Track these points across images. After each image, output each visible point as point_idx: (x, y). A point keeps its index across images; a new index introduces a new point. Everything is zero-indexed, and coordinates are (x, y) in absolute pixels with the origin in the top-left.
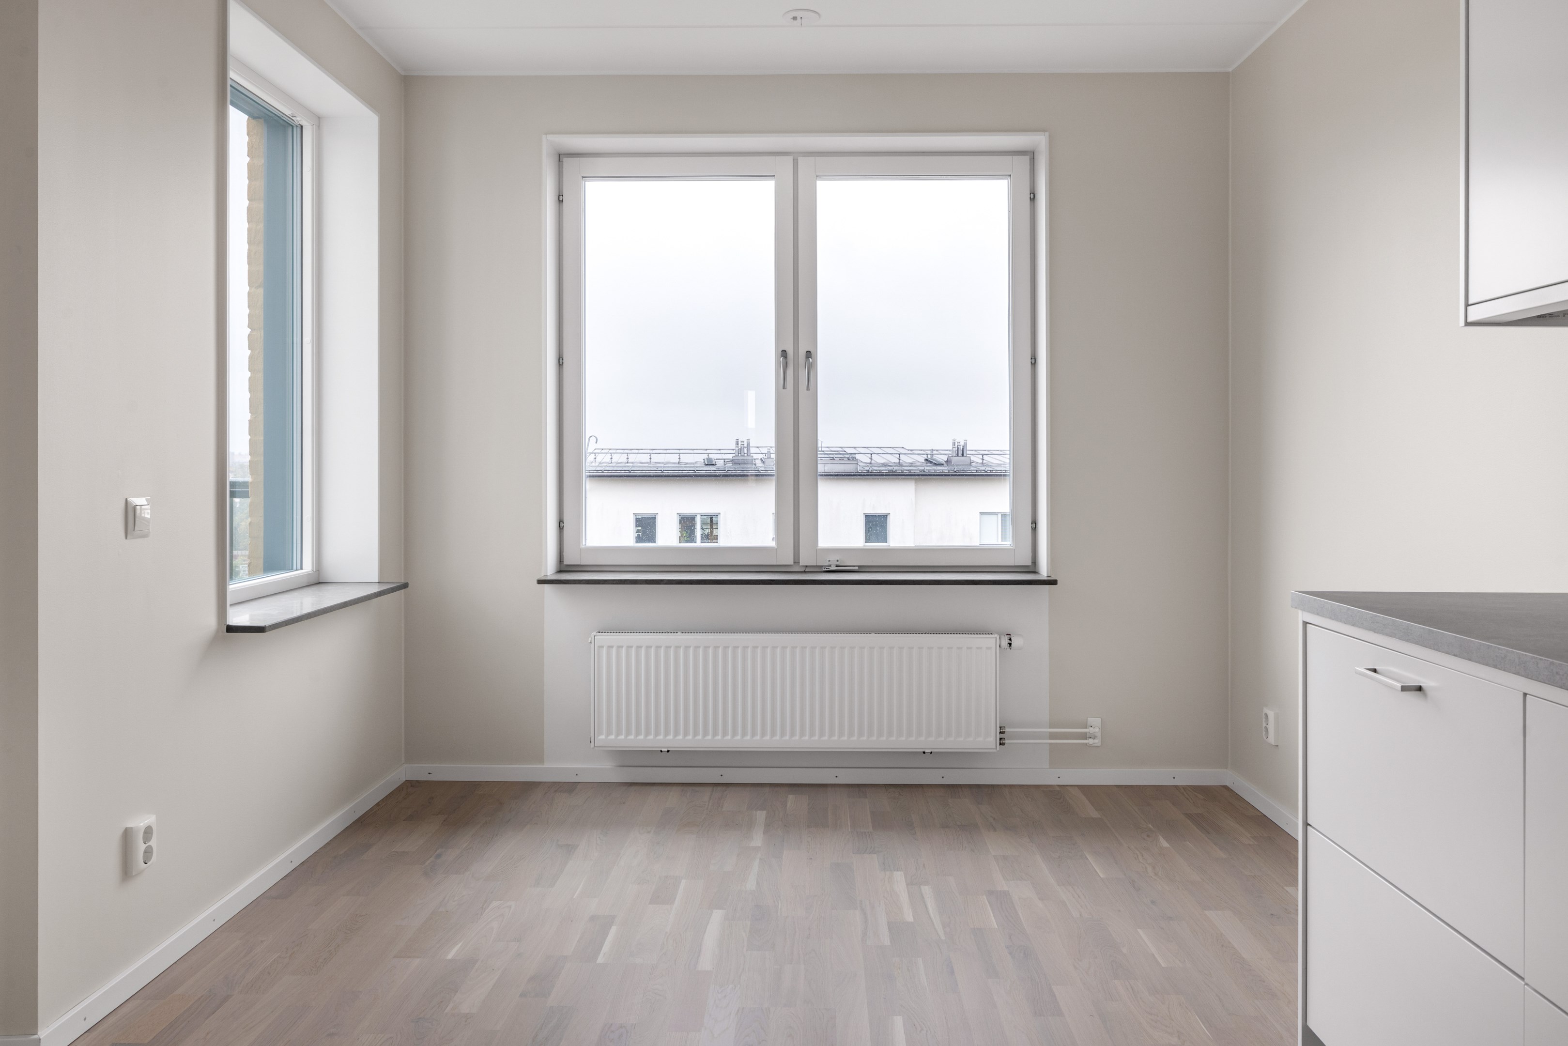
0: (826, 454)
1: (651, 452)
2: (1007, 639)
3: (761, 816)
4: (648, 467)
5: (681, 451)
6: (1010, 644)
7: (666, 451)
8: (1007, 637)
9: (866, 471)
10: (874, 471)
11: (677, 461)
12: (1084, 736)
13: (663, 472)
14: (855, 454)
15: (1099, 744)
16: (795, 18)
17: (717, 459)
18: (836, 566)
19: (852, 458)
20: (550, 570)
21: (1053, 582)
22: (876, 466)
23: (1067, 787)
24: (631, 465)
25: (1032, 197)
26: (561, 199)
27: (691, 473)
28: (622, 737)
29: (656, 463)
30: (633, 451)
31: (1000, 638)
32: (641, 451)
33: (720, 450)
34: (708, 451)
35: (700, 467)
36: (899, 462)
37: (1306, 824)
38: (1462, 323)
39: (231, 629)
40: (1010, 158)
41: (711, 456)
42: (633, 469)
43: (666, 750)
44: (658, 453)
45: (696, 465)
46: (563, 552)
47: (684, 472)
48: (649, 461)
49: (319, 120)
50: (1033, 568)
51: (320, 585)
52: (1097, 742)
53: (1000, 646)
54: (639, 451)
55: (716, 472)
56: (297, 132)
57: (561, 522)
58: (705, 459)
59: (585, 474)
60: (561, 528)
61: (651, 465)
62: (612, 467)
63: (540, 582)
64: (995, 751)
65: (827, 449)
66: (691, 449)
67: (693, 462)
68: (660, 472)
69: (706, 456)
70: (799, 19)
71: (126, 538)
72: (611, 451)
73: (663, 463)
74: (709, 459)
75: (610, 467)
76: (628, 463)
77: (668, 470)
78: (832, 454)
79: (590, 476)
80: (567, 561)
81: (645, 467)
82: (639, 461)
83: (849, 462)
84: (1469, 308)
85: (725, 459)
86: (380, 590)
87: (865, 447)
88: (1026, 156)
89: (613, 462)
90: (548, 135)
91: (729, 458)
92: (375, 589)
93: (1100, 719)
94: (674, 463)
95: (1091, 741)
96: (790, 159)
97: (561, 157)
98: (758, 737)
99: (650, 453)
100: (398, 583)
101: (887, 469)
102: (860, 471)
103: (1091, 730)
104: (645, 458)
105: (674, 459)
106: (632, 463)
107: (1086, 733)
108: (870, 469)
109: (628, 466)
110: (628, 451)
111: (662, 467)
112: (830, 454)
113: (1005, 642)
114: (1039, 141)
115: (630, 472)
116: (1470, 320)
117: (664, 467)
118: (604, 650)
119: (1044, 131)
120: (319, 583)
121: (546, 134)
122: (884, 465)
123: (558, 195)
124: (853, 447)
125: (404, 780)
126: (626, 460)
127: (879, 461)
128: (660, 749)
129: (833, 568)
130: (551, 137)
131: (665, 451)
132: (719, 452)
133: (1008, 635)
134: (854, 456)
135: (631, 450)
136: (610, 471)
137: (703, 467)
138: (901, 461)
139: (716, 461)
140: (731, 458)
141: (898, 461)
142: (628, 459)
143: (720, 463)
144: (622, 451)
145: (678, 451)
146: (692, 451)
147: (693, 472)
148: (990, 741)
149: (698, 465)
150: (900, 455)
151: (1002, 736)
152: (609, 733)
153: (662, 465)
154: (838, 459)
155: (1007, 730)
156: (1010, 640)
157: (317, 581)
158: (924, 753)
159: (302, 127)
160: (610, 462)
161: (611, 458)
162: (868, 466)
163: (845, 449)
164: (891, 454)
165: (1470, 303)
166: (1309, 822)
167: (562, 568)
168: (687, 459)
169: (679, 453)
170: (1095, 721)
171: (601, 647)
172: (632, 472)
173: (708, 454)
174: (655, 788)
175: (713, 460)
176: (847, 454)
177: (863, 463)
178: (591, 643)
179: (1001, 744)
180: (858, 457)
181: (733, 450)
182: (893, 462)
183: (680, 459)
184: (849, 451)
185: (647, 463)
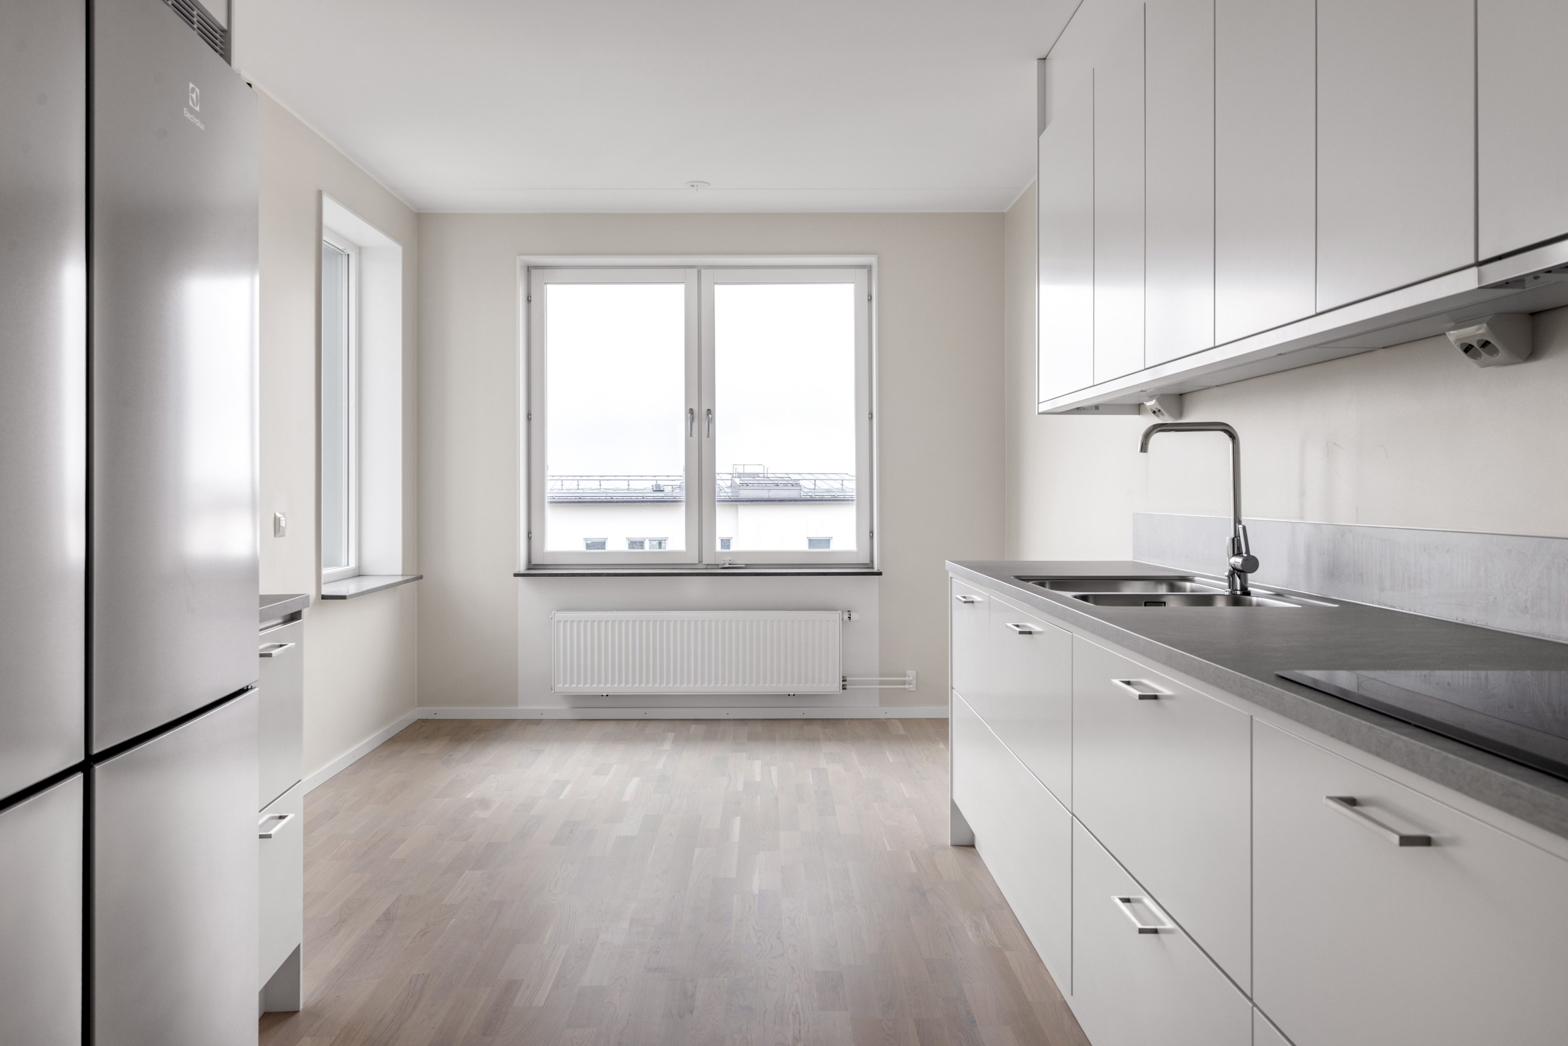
0: (770, 480)
1: (601, 478)
2: (847, 615)
3: (671, 735)
4: (597, 493)
5: (631, 478)
6: (850, 618)
7: (616, 478)
8: (847, 613)
9: (809, 497)
10: (817, 497)
11: (626, 487)
12: (904, 683)
13: (612, 499)
14: (799, 480)
15: (914, 689)
16: (693, 186)
17: (665, 486)
18: (729, 564)
19: (796, 484)
20: (522, 568)
21: (880, 574)
22: (819, 492)
23: (892, 720)
24: (582, 491)
25: (870, 298)
26: (529, 300)
27: (640, 499)
28: (574, 685)
29: (606, 489)
30: (583, 478)
31: (843, 614)
32: (591, 478)
33: (668, 476)
34: (657, 478)
35: (648, 493)
36: (842, 488)
37: (952, 688)
38: (1037, 413)
39: (324, 597)
40: (853, 270)
41: (659, 482)
42: (583, 495)
43: (606, 694)
44: (608, 480)
45: (644, 491)
46: (531, 554)
47: (633, 498)
48: (599, 487)
49: (360, 250)
50: (871, 564)
51: (361, 577)
52: (912, 687)
53: (843, 619)
54: (589, 478)
55: (664, 498)
56: (345, 258)
57: (529, 533)
58: (654, 485)
59: (547, 500)
60: (529, 538)
61: (601, 491)
62: (563, 493)
63: (516, 575)
64: (839, 693)
65: (773, 476)
66: (640, 476)
67: (642, 488)
68: (610, 498)
69: (654, 483)
70: (696, 186)
71: (275, 537)
72: (562, 478)
73: (612, 489)
74: (658, 486)
75: (560, 493)
76: (578, 489)
77: (617, 496)
78: (777, 480)
79: (551, 502)
80: (535, 561)
81: (594, 493)
82: (589, 488)
83: (793, 488)
84: (1040, 404)
85: (672, 486)
86: (403, 579)
87: (810, 474)
88: (865, 269)
89: (563, 488)
90: (521, 256)
91: (677, 484)
92: (400, 579)
93: (915, 671)
94: (623, 490)
95: (907, 686)
96: (695, 271)
97: (529, 269)
98: (671, 685)
99: (600, 480)
100: (412, 575)
101: (829, 495)
102: (803, 497)
103: (907, 678)
104: (595, 485)
105: (623, 485)
106: (583, 489)
107: (905, 681)
108: (813, 495)
109: (579, 493)
110: (579, 478)
111: (611, 493)
112: (774, 480)
113: (846, 616)
114: (871, 260)
115: (581, 499)
116: (1040, 411)
117: (613, 493)
118: (562, 624)
119: (874, 254)
120: (360, 575)
121: (519, 255)
122: (828, 491)
123: (527, 296)
124: (798, 474)
125: (417, 719)
126: (576, 487)
127: (823, 487)
128: (601, 694)
129: (727, 566)
130: (522, 257)
131: (614, 478)
132: (667, 478)
133: (848, 611)
134: (797, 482)
135: (581, 476)
136: (561, 498)
137: (651, 493)
138: (844, 487)
139: (664, 487)
140: (679, 484)
141: (841, 486)
142: (578, 485)
143: (668, 489)
144: (573, 478)
145: (627, 478)
146: (642, 478)
147: (641, 498)
148: (835, 686)
149: (647, 491)
150: (842, 481)
151: (844, 683)
152: (565, 683)
153: (612, 491)
154: (782, 485)
155: (848, 679)
156: (850, 615)
157: (359, 574)
158: (789, 695)
159: (348, 255)
160: (561, 489)
161: (562, 485)
162: (811, 492)
163: (790, 476)
164: (834, 480)
165: (1040, 402)
166: (953, 687)
167: (530, 566)
168: (635, 485)
169: (628, 480)
170: (911, 675)
171: (559, 621)
172: (582, 498)
173: (656, 480)
174: (597, 722)
175: (661, 486)
176: (792, 480)
177: (807, 488)
178: (552, 618)
179: (843, 689)
180: (801, 482)
181: (681, 476)
182: (836, 488)
183: (629, 485)
184: (794, 477)
185: (597, 489)
